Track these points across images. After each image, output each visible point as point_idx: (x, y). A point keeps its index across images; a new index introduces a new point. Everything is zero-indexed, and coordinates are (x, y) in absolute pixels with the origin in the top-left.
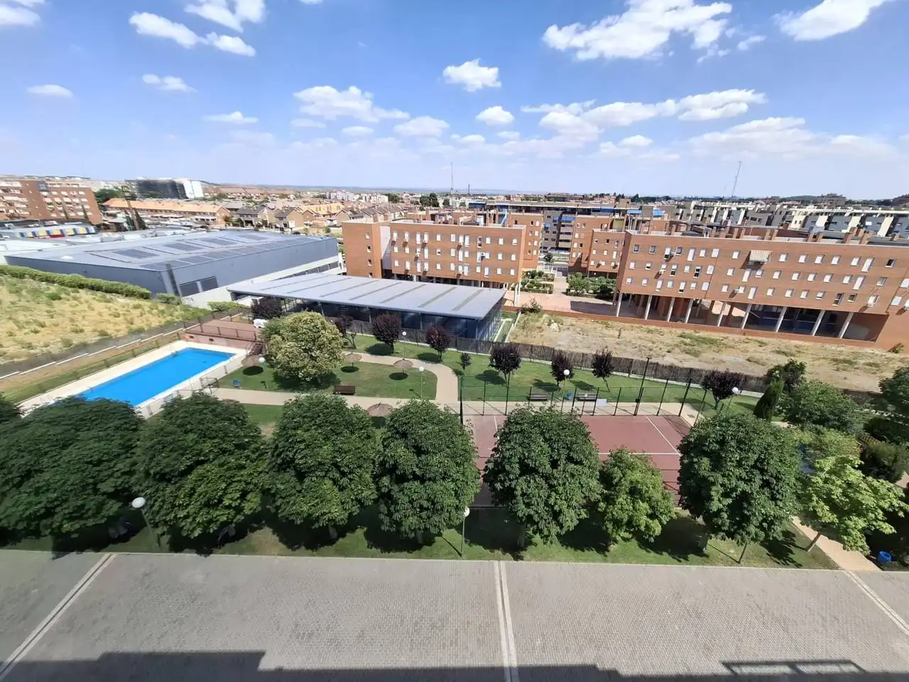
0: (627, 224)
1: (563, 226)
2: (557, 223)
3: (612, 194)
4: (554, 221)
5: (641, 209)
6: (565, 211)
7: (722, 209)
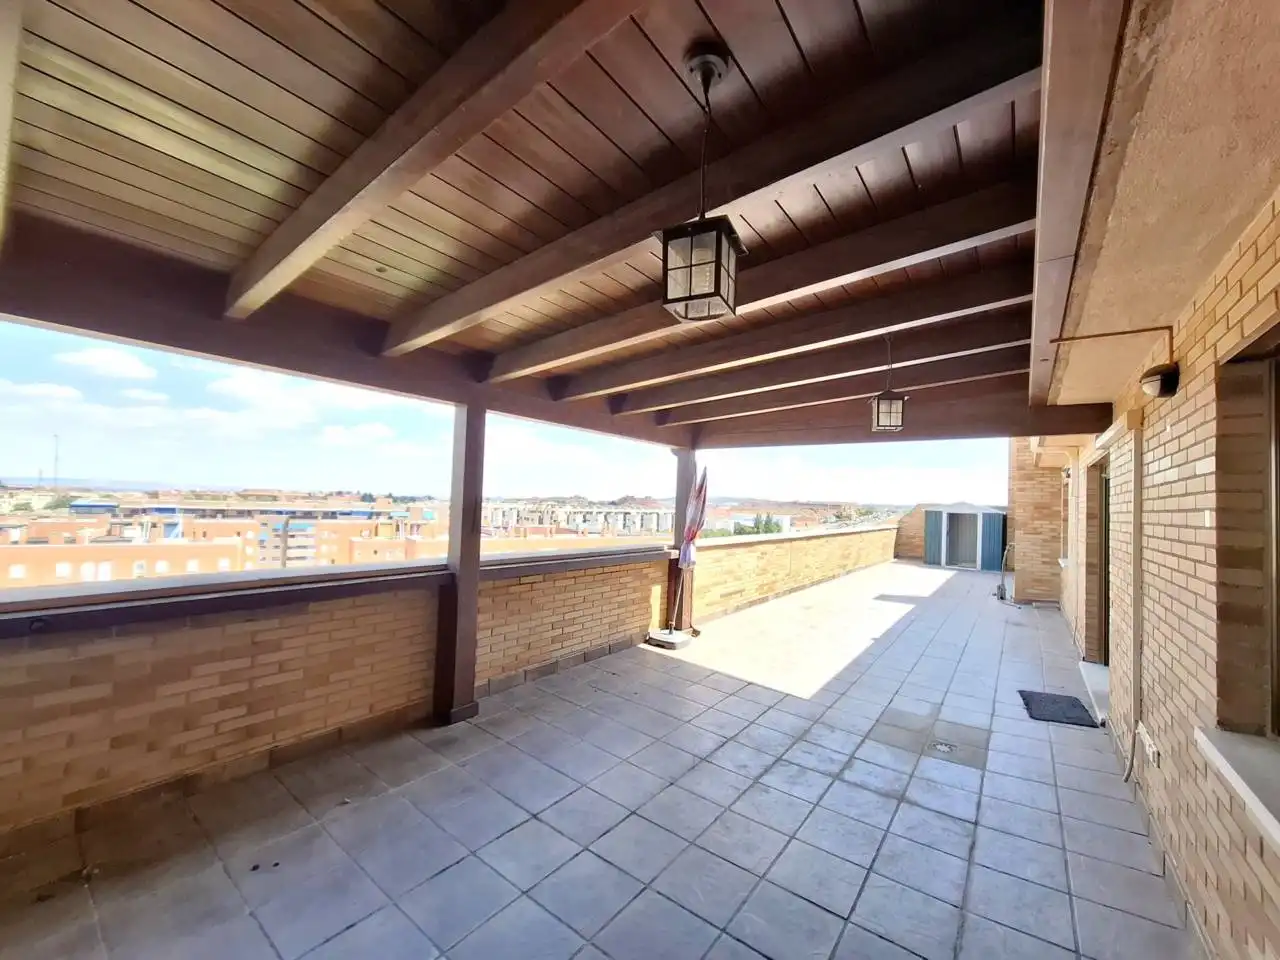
0: (398, 529)
1: (293, 536)
2: (280, 533)
3: (355, 492)
4: (275, 530)
5: (408, 510)
6: (293, 514)
7: (496, 509)
